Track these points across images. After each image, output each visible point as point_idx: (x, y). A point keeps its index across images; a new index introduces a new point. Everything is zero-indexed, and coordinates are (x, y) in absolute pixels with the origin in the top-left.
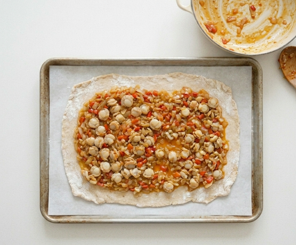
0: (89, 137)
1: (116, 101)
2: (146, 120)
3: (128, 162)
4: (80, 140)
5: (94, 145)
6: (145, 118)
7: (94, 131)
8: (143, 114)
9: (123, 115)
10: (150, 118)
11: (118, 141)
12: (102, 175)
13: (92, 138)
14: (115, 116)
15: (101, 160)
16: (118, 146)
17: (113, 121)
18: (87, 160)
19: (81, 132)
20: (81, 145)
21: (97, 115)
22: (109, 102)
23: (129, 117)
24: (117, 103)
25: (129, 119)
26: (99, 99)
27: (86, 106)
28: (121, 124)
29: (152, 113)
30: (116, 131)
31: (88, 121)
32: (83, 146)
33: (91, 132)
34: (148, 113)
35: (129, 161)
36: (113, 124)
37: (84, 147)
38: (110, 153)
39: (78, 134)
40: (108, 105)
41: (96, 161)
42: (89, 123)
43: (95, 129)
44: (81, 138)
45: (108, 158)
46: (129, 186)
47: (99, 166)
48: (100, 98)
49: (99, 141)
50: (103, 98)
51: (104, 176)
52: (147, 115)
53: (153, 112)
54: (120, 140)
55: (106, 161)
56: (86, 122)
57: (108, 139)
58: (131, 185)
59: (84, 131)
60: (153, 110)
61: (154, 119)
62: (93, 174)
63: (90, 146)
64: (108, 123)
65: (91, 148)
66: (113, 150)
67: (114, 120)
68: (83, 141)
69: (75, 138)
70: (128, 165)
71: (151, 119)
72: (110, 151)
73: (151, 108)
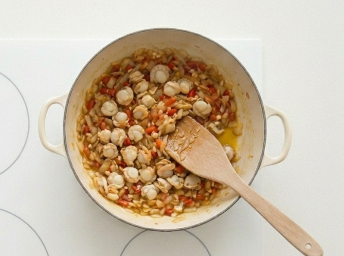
0: (102, 129)
1: (143, 76)
2: (187, 101)
3: (162, 168)
4: (88, 134)
5: (110, 142)
6: (185, 98)
7: (110, 121)
8: (181, 93)
9: (152, 95)
10: (193, 99)
11: (147, 136)
12: (126, 188)
13: (107, 132)
14: (141, 98)
15: (123, 164)
16: (148, 143)
17: (138, 105)
18: (100, 165)
19: (89, 123)
20: (89, 143)
21: (114, 97)
22: (131, 76)
23: (161, 99)
24: (143, 78)
25: (162, 101)
26: (116, 73)
27: (98, 84)
28: (149, 110)
29: (196, 92)
30: (144, 121)
31: (101, 106)
32: (92, 144)
33: (106, 122)
34: (190, 92)
35: (164, 165)
36: (139, 110)
37: (95, 145)
38: (138, 153)
39: (84, 126)
40: (130, 81)
41: (117, 166)
42: (102, 108)
43: (110, 118)
44: (90, 132)
45: (134, 162)
46: (166, 206)
47: (121, 173)
48: (117, 70)
49: (118, 135)
50: (123, 71)
51: (129, 190)
52: (188, 95)
53: (198, 91)
54: (150, 134)
55: (131, 166)
56: (96, 107)
57: (135, 132)
58: (169, 204)
59: (94, 121)
60: (199, 88)
61: (200, 100)
62: (114, 184)
63: (104, 144)
64: (130, 108)
65: (105, 147)
66: (141, 149)
67: (139, 103)
68: (93, 136)
69: (80, 133)
70: (163, 171)
71: (195, 101)
72: (138, 150)
73: (194, 85)
